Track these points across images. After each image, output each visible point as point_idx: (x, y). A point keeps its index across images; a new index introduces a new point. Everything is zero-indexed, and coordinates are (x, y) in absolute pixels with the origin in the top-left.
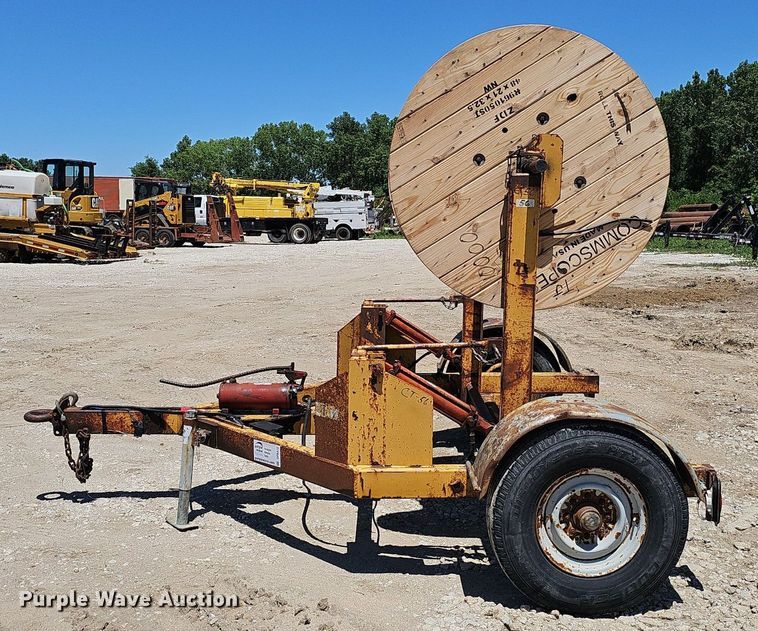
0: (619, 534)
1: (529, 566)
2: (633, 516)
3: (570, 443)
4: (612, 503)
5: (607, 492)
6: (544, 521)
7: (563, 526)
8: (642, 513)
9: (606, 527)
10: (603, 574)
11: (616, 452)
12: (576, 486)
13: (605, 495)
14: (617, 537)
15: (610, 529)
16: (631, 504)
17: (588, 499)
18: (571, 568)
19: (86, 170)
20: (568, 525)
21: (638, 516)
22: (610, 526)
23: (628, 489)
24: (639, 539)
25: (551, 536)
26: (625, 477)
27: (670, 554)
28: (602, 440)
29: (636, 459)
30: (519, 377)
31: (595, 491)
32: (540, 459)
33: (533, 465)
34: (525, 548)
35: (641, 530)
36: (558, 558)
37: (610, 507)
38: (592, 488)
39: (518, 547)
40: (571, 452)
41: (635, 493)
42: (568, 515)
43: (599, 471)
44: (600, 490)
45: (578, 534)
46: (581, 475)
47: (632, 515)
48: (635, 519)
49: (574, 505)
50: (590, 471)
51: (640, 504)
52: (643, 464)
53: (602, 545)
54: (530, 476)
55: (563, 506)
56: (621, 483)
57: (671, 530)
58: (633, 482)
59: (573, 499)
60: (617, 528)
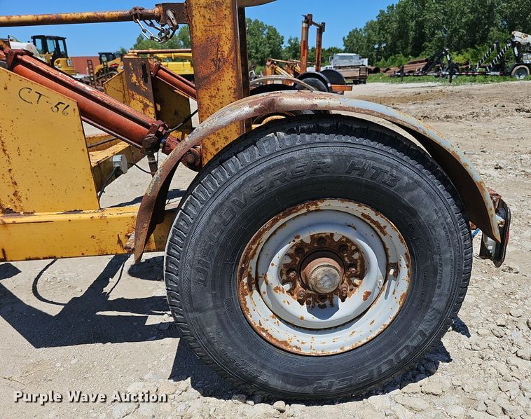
0: (368, 294)
1: (231, 353)
2: (390, 267)
3: (284, 158)
4: (358, 250)
5: (350, 235)
6: (255, 283)
7: (287, 287)
8: (403, 263)
9: (350, 283)
10: (347, 349)
11: (362, 171)
12: (303, 229)
13: (348, 240)
14: (365, 298)
15: (356, 286)
16: (386, 250)
17: (323, 247)
18: (299, 345)
19: (60, 42)
20: (294, 286)
21: (396, 267)
22: (356, 281)
23: (382, 229)
24: (399, 299)
25: (269, 302)
26: (378, 210)
27: (442, 318)
28: (337, 150)
29: (396, 179)
30: (218, 68)
31: (332, 234)
32: (230, 189)
33: (219, 200)
34: (224, 327)
35: (402, 285)
36: (280, 332)
37: (356, 256)
38: (326, 231)
39: (212, 330)
40: (285, 174)
41: (393, 234)
42: (294, 270)
43: (335, 204)
44: (339, 234)
45: (309, 295)
46: (309, 212)
47: (388, 267)
48: (392, 272)
49: (302, 256)
50: (323, 205)
51: (400, 250)
52: (409, 188)
53: (345, 308)
54: (216, 220)
55: (282, 259)
56: (372, 221)
57: (447, 286)
58: (390, 217)
59: (299, 249)
60: (366, 285)
